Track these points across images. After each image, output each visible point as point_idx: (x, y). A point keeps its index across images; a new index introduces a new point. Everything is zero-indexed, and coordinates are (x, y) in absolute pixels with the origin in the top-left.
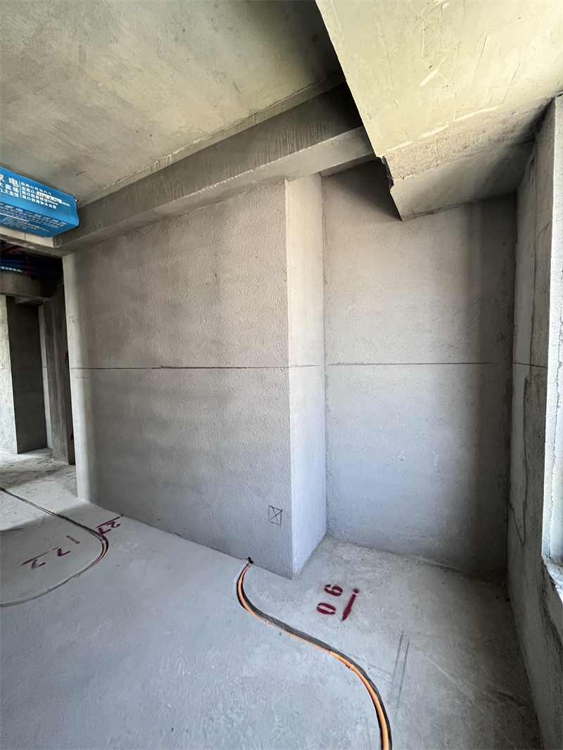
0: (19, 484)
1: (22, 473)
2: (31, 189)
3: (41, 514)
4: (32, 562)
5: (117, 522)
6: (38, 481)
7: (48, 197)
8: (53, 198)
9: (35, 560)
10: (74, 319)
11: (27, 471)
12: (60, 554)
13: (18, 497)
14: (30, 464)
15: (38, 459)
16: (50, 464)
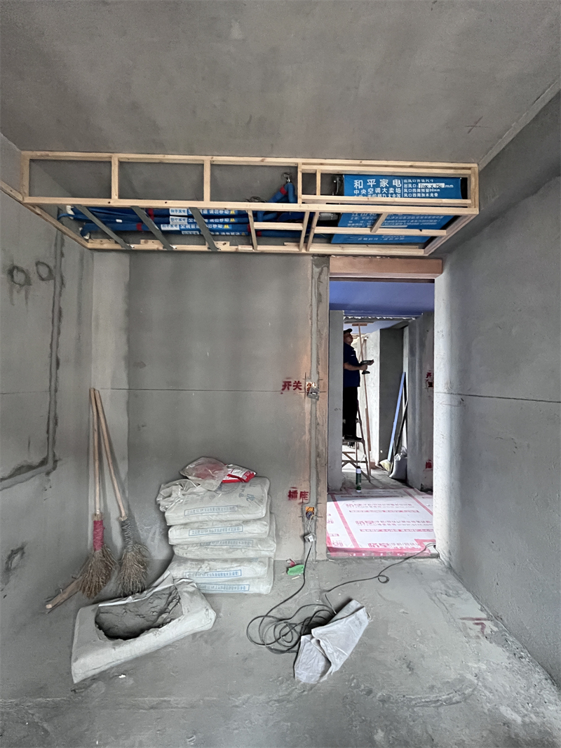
2: (412, 183)
7: (429, 185)
8: (434, 185)
10: (444, 333)
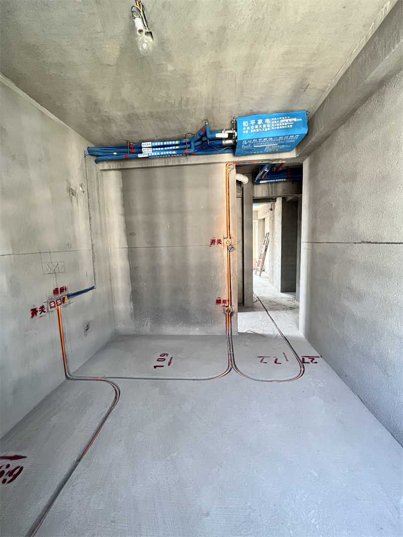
0: (274, 310)
1: (278, 304)
2: (277, 120)
3: (277, 332)
4: (262, 358)
5: (316, 360)
6: (283, 311)
7: (287, 120)
8: (290, 120)
9: (263, 358)
10: (306, 206)
11: (280, 304)
12: (275, 362)
13: (271, 318)
14: (284, 300)
15: (289, 298)
16: (293, 303)
